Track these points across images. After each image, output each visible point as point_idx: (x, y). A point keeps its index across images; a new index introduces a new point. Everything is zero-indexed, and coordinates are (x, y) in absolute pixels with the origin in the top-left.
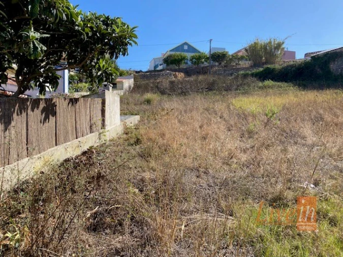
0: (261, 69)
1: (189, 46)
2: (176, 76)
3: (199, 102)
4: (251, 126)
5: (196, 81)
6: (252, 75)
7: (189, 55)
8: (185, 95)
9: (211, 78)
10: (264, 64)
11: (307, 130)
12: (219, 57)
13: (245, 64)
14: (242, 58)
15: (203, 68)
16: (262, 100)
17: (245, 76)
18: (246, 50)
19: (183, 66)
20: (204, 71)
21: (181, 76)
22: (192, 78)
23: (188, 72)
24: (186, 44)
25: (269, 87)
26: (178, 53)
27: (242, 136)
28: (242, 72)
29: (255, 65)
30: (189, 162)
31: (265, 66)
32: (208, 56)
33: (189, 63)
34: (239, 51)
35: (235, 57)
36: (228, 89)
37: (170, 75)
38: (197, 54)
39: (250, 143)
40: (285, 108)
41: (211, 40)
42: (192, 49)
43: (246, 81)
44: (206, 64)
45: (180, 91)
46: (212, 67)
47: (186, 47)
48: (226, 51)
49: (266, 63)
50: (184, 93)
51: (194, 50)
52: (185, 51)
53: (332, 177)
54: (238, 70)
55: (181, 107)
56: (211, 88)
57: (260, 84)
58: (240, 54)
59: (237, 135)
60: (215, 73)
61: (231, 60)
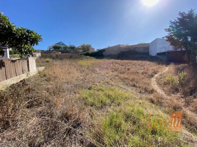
0: (86, 53)
1: (62, 43)
2: (58, 53)
3: (67, 62)
4: (84, 69)
5: (66, 55)
6: (83, 54)
7: (63, 46)
8: (62, 59)
9: (71, 55)
10: (86, 51)
11: (97, 69)
12: (72, 48)
13: (81, 51)
14: (80, 49)
15: (68, 51)
16: (86, 62)
17: (81, 54)
18: (81, 46)
19: (60, 50)
20: (68, 52)
21: (60, 53)
22: (64, 54)
23: (62, 52)
24: (61, 42)
25: (88, 58)
26: (58, 45)
27: (81, 72)
28: (80, 53)
29: (84, 51)
30: (64, 81)
31: (87, 52)
32: (69, 47)
33: (63, 49)
34: (79, 46)
35: (78, 48)
36: (76, 58)
37: (56, 52)
38: (65, 46)
39: (83, 74)
40: (92, 64)
41: (70, 42)
42: (63, 44)
43: (82, 56)
44: (69, 50)
45: (60, 58)
46: (71, 51)
47: (61, 43)
48: (75, 46)
49: (87, 51)
50: (61, 59)
51: (64, 45)
52: (61, 45)
53: (103, 80)
54: (79, 52)
55: (61, 64)
56: (71, 57)
57: (86, 57)
58: (79, 48)
59: (79, 71)
60: (72, 53)
61: (77, 49)
